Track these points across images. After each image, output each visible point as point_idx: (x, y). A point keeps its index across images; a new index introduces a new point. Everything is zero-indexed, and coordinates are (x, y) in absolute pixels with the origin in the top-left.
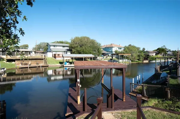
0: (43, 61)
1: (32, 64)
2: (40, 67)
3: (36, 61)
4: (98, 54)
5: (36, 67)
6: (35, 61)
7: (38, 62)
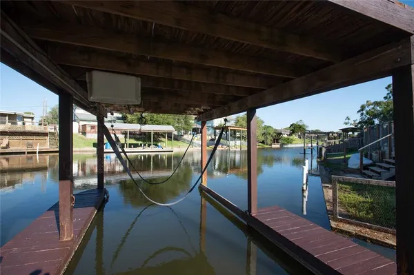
0: (48, 138)
1: (14, 146)
2: (35, 153)
3: (25, 137)
4: (185, 126)
5: (24, 153)
6: (21, 137)
7: (31, 141)
